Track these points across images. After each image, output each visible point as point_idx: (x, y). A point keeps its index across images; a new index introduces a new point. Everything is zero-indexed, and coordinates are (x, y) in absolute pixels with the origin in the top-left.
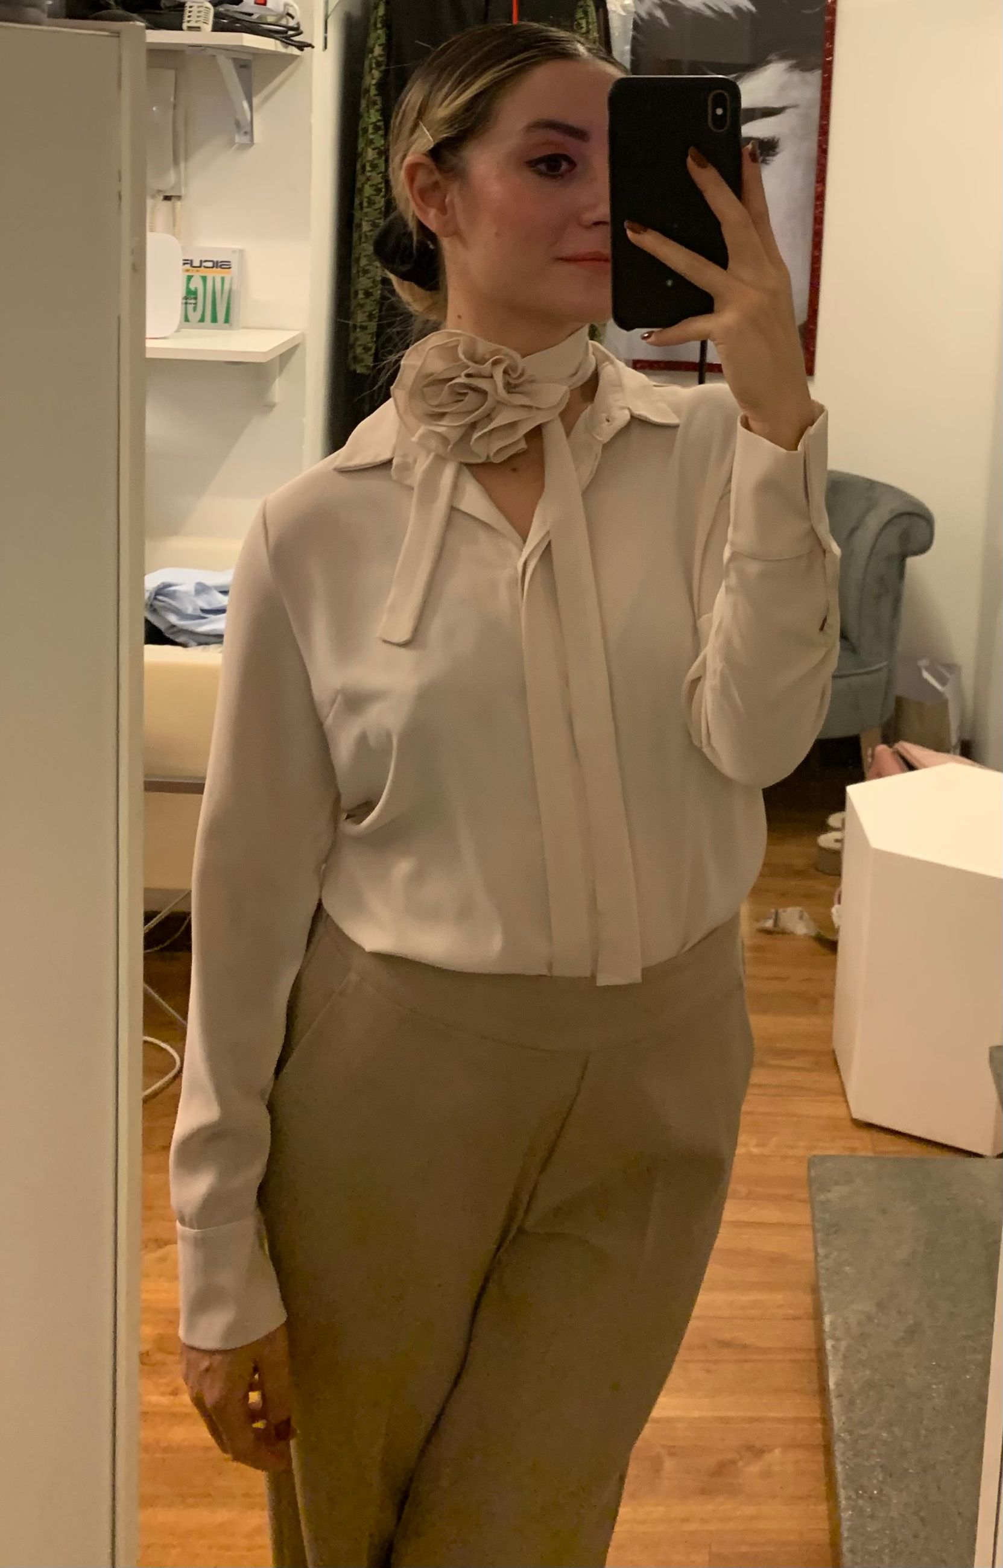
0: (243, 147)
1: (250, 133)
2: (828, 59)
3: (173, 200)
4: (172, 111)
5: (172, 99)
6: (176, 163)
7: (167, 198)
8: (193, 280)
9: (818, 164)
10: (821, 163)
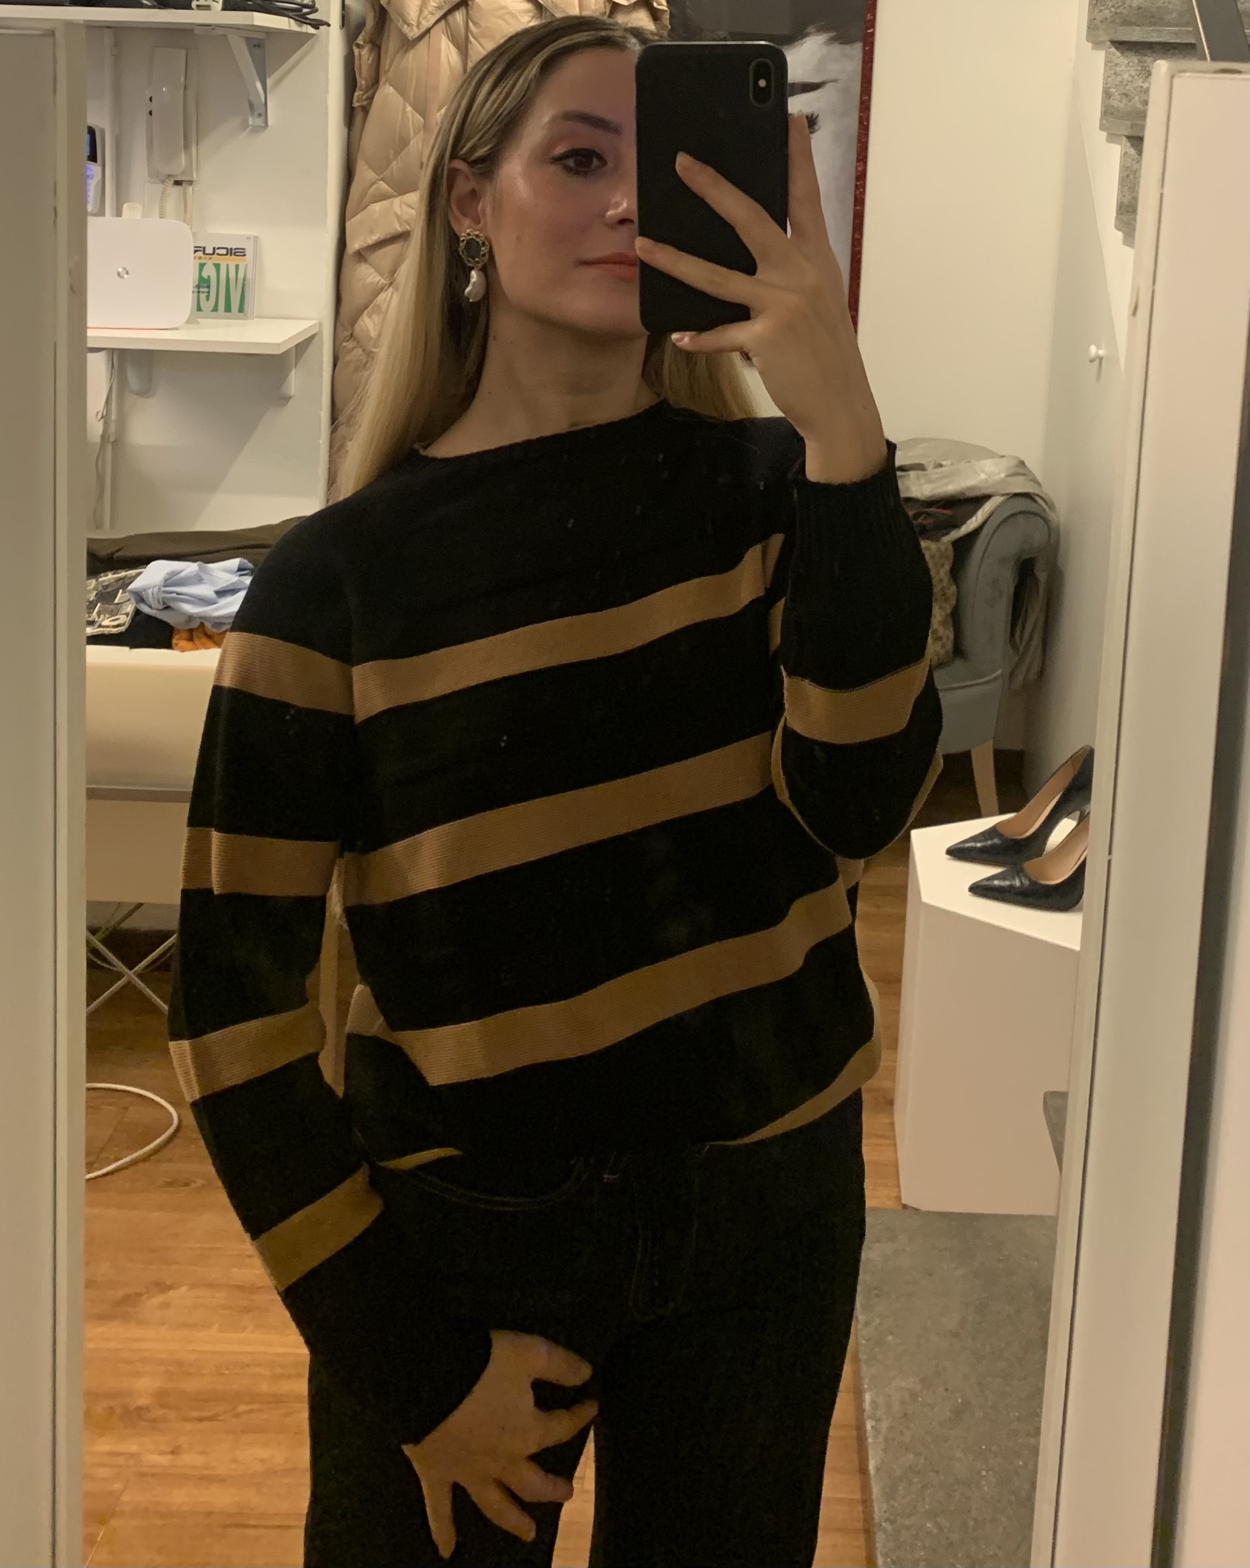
0: (257, 130)
1: (264, 115)
2: (870, 31)
3: (184, 185)
4: (182, 92)
5: (183, 79)
6: (187, 146)
7: (178, 183)
8: (205, 268)
9: (859, 141)
10: (863, 140)
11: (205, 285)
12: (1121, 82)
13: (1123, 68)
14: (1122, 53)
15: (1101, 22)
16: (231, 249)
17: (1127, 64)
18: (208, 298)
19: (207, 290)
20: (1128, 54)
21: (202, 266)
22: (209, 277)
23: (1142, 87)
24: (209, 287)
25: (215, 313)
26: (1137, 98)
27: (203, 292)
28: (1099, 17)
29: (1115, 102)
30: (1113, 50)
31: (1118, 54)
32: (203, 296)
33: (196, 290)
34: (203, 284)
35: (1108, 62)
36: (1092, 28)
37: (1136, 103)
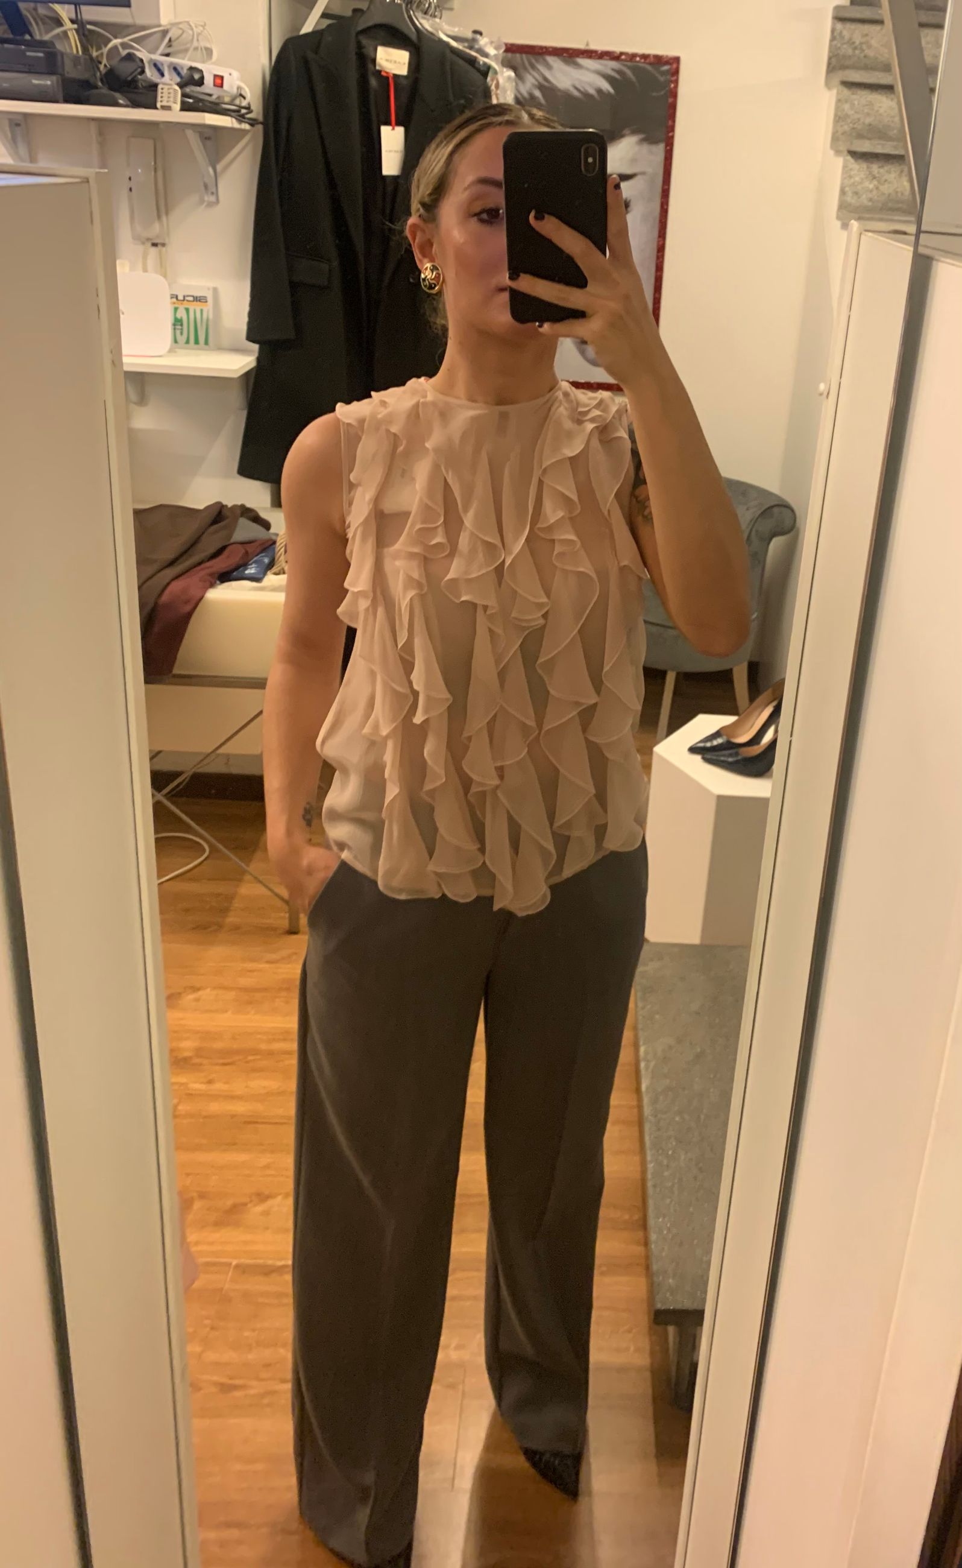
0: (210, 205)
1: (216, 193)
2: (671, 134)
3: (159, 246)
4: (153, 173)
5: (153, 163)
6: (159, 217)
7: (155, 245)
8: (179, 311)
9: (660, 221)
10: (663, 221)
11: (179, 323)
12: (854, 183)
13: (856, 172)
14: (856, 161)
15: (843, 134)
16: (197, 297)
17: (859, 169)
18: (182, 334)
19: (180, 327)
20: (860, 161)
21: (176, 309)
22: (181, 318)
23: (868, 187)
24: (182, 325)
25: (187, 345)
26: (864, 196)
27: (178, 329)
28: (840, 131)
29: (849, 198)
30: (849, 158)
31: (853, 161)
32: (178, 332)
33: (173, 327)
34: (177, 323)
35: (845, 167)
36: (835, 139)
37: (864, 200)
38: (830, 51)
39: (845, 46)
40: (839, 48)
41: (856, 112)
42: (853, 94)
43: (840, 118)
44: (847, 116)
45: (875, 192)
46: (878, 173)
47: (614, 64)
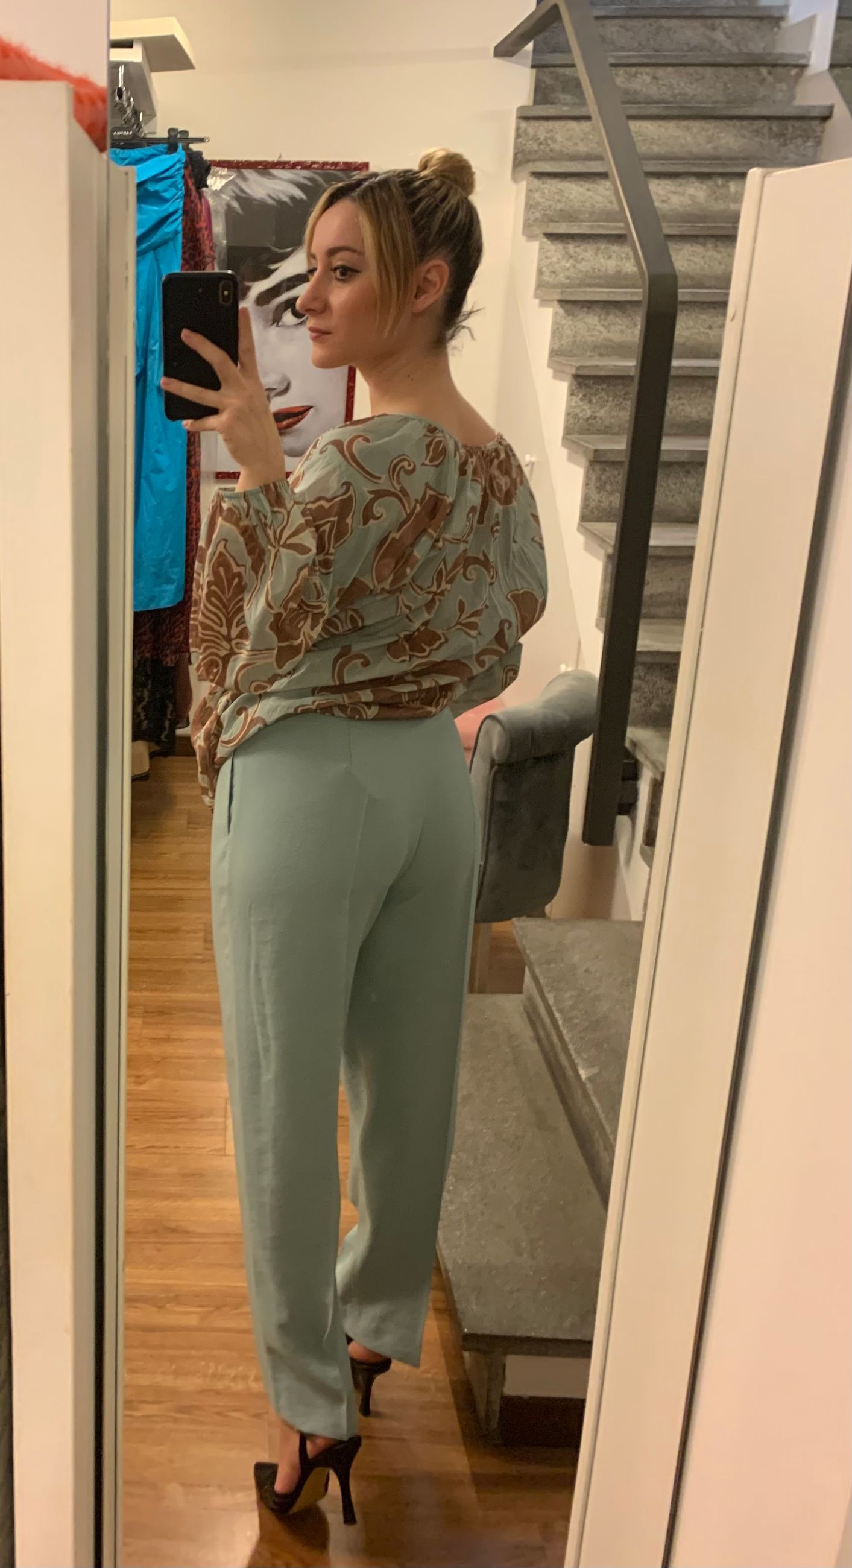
12: (551, 263)
14: (552, 242)
15: (534, 221)
17: (555, 250)
20: (556, 242)
23: (565, 266)
26: (562, 275)
28: (532, 218)
29: (547, 278)
30: (545, 240)
31: (549, 242)
35: (541, 249)
36: (528, 226)
37: (561, 278)
38: (516, 147)
39: (530, 142)
40: (525, 144)
41: (547, 200)
42: (543, 184)
43: (531, 206)
44: (538, 203)
45: (572, 270)
46: (575, 252)
47: (306, 173)
